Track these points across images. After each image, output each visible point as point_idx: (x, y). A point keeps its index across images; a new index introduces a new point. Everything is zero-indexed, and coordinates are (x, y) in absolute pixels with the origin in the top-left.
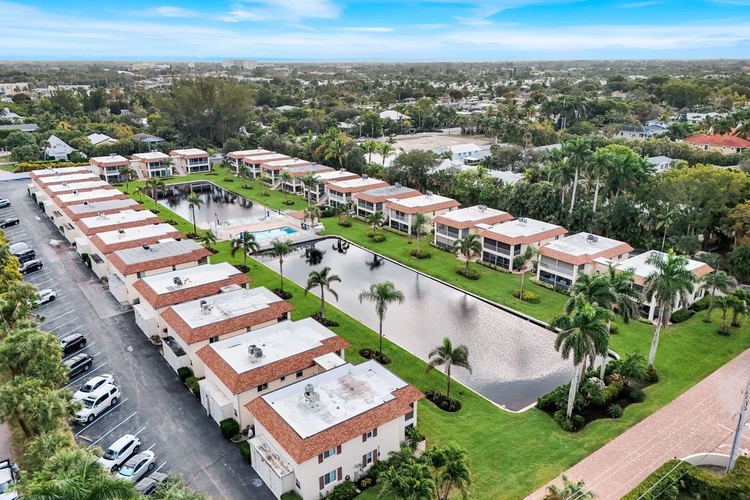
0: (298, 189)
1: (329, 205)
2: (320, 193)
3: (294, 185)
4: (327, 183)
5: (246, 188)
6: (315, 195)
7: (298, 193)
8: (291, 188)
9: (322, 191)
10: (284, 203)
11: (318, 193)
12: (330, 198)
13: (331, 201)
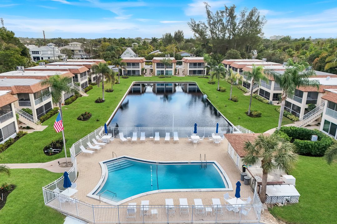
0: (276, 97)
1: (321, 128)
2: (307, 106)
3: (272, 91)
4: (324, 92)
5: (219, 90)
6: (299, 109)
7: (275, 103)
8: (268, 94)
9: (312, 105)
10: (247, 113)
11: (303, 105)
12: (326, 117)
13: (326, 122)
